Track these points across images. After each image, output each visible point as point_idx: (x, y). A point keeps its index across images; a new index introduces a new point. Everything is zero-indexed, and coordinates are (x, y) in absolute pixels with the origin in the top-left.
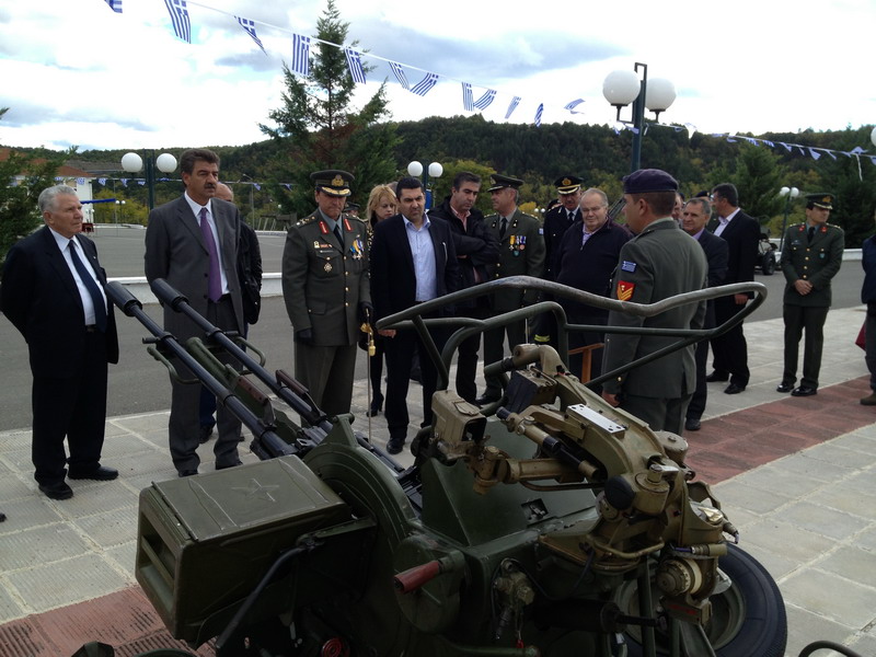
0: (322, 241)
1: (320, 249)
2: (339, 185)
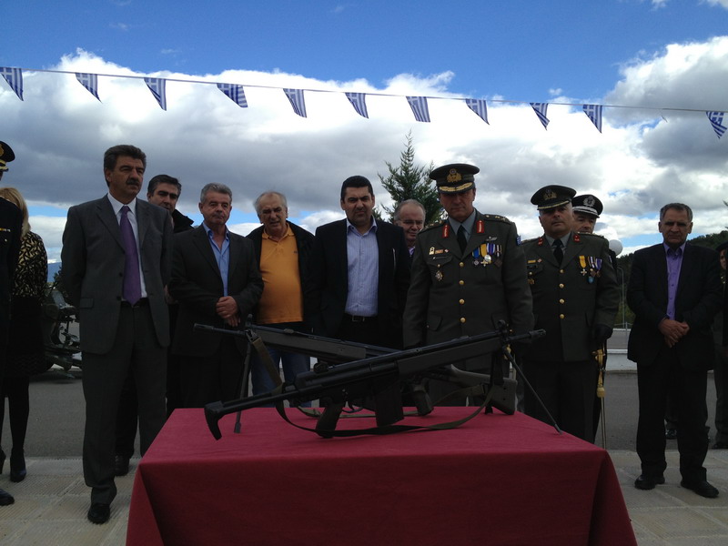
2: (456, 180)
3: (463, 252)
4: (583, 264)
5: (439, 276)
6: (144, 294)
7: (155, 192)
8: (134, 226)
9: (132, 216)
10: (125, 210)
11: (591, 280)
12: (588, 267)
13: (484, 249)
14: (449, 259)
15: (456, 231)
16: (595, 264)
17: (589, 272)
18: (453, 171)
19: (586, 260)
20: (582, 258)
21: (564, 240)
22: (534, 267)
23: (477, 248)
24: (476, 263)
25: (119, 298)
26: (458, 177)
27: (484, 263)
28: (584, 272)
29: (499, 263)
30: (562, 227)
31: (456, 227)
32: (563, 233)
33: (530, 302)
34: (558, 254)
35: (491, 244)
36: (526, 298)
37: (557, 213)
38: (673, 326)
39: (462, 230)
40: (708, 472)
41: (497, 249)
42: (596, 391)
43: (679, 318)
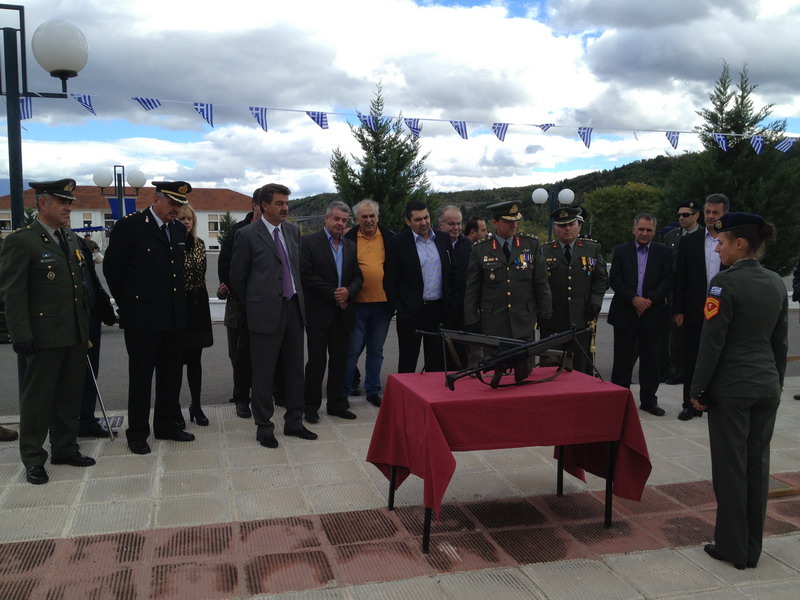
0: (491, 255)
1: (488, 262)
3: (508, 260)
4: (584, 263)
5: (492, 276)
6: (295, 292)
8: (283, 241)
9: (280, 234)
10: (276, 231)
11: (589, 273)
13: (522, 258)
14: (500, 265)
15: (502, 245)
16: (592, 262)
17: (588, 268)
19: (586, 260)
20: (584, 258)
21: (572, 245)
22: (551, 264)
23: (517, 258)
24: (518, 268)
25: (280, 295)
27: (523, 267)
29: (532, 267)
30: (571, 237)
31: (502, 242)
32: (571, 241)
33: (549, 292)
34: (568, 255)
35: (526, 254)
36: (547, 289)
37: (568, 228)
38: (641, 302)
39: (506, 243)
40: (658, 400)
41: (530, 257)
42: (589, 349)
43: (645, 296)
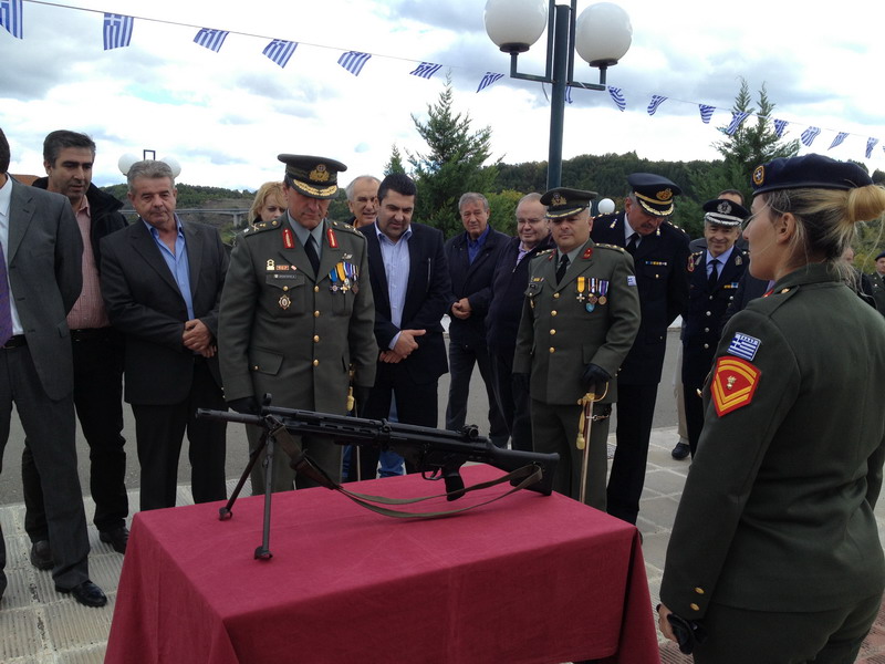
0: (281, 259)
1: (275, 272)
2: (321, 180)
5: (285, 302)
6: (17, 330)
7: (58, 162)
12: (586, 292)
15: (303, 241)
17: (587, 298)
18: (322, 168)
19: (586, 282)
21: (573, 255)
24: (335, 288)
26: (325, 177)
27: (344, 288)
28: (581, 297)
30: (570, 240)
32: (573, 248)
35: (347, 263)
